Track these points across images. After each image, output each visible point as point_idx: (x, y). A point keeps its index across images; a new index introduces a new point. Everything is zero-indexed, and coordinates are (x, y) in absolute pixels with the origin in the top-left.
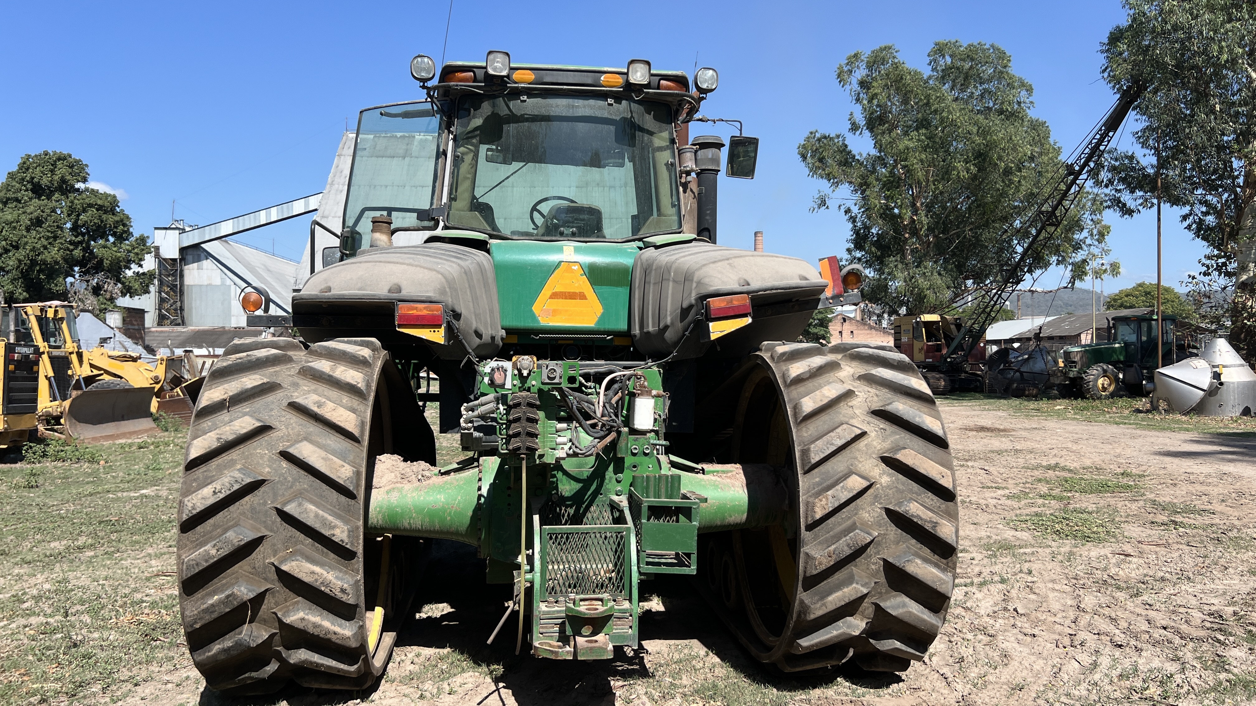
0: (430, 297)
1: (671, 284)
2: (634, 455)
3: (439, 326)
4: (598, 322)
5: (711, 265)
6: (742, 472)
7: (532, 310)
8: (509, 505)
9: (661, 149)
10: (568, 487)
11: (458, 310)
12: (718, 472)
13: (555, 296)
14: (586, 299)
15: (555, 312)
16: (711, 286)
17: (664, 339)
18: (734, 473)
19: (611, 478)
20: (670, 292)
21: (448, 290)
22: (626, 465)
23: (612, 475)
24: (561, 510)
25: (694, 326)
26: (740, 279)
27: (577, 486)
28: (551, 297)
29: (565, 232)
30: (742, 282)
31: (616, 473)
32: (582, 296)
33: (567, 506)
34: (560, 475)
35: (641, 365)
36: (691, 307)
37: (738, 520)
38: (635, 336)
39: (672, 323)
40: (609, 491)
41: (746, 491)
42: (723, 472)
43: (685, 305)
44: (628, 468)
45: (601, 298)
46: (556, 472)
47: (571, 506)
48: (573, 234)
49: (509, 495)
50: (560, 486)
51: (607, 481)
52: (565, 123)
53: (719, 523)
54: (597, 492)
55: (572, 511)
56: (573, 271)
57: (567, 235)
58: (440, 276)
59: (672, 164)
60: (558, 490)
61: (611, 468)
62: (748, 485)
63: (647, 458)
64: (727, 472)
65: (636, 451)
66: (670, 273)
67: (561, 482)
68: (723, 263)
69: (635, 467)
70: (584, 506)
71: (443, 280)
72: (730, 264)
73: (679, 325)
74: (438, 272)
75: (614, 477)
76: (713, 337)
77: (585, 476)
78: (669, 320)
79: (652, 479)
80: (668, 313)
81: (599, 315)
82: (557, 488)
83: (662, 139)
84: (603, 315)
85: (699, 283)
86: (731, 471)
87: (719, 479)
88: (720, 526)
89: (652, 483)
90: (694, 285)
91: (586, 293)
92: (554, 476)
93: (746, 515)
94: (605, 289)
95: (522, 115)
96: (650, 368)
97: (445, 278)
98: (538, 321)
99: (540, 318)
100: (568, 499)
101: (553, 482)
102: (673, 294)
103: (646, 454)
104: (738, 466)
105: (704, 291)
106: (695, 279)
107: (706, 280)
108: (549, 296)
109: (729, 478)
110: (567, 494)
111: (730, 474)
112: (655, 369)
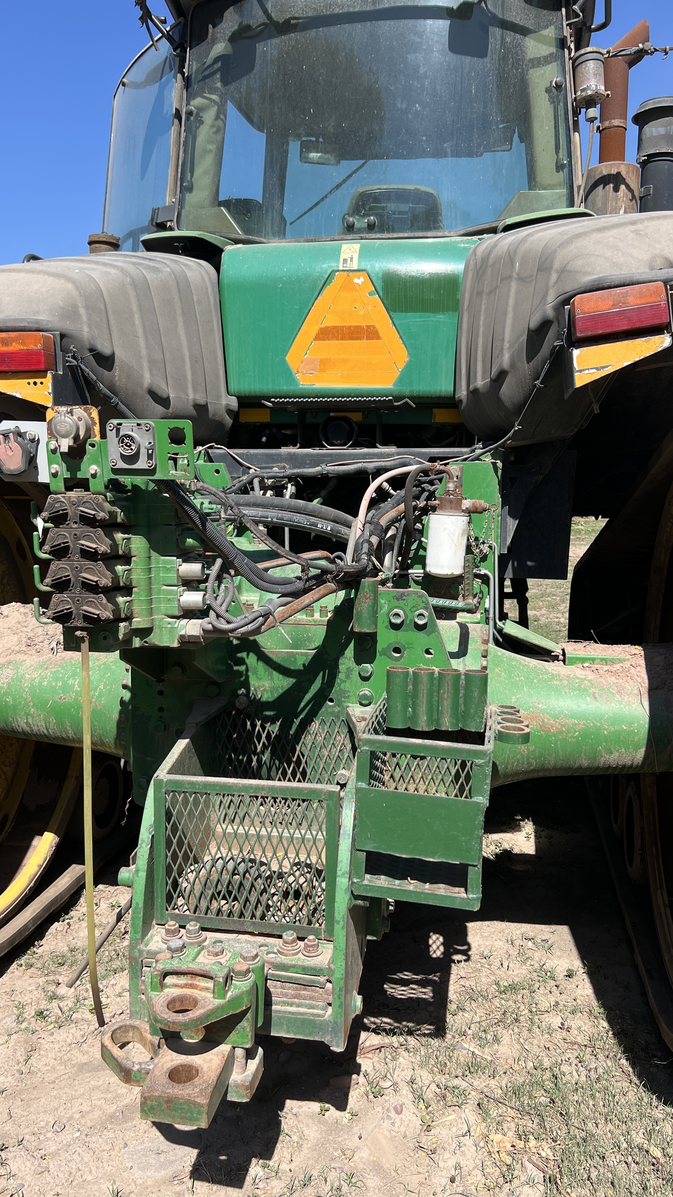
0: (37, 322)
1: (514, 285)
2: (396, 627)
3: (41, 373)
4: (401, 380)
5: (596, 236)
6: (642, 662)
7: (284, 362)
8: (161, 709)
9: (539, 62)
10: (267, 684)
11: (106, 350)
12: (593, 660)
13: (324, 334)
14: (378, 338)
15: (324, 365)
16: (586, 273)
17: (499, 400)
18: (627, 665)
19: (349, 670)
20: (511, 302)
21: (82, 311)
22: (379, 647)
23: (352, 664)
24: (254, 726)
25: (551, 365)
26: (653, 258)
27: (285, 683)
28: (317, 338)
29: (357, 225)
30: (659, 263)
31: (359, 661)
32: (371, 333)
33: (265, 720)
34: (251, 659)
35: (463, 454)
36: (545, 325)
37: (627, 760)
38: (461, 401)
39: (513, 365)
40: (344, 694)
41: (646, 704)
42: (605, 661)
43: (534, 323)
44: (384, 653)
45: (405, 335)
46: (244, 655)
47: (273, 721)
48: (371, 227)
49: (161, 693)
50: (253, 681)
51: (341, 676)
52: (359, 26)
53: (585, 763)
54: (323, 696)
55: (274, 729)
56: (353, 287)
57: (360, 231)
58: (70, 286)
59: (558, 87)
60: (248, 690)
61: (350, 651)
62: (653, 691)
63: (421, 635)
64: (613, 662)
65: (398, 621)
66: (512, 264)
67: (255, 673)
68: (621, 230)
69: (397, 650)
70: (297, 722)
71: (75, 293)
72: (636, 232)
73: (526, 368)
74: (68, 279)
75: (356, 668)
76: (580, 380)
77: (299, 663)
78: (506, 360)
79: (425, 679)
80: (506, 345)
81: (401, 366)
82: (246, 684)
83: (542, 40)
84: (409, 367)
85: (563, 271)
86: (621, 661)
87: (591, 676)
88: (588, 768)
89: (424, 688)
90: (554, 276)
91: (378, 327)
92: (242, 662)
93: (642, 751)
94: (414, 319)
95: (287, 21)
96: (478, 458)
97: (77, 288)
98: (294, 381)
99: (298, 376)
100: (268, 705)
101: (240, 673)
102: (516, 305)
103: (420, 628)
104: (638, 650)
105: (569, 287)
106: (557, 265)
107: (578, 264)
108: (313, 335)
109: (615, 673)
110: (267, 697)
111: (617, 666)
112: (488, 459)
